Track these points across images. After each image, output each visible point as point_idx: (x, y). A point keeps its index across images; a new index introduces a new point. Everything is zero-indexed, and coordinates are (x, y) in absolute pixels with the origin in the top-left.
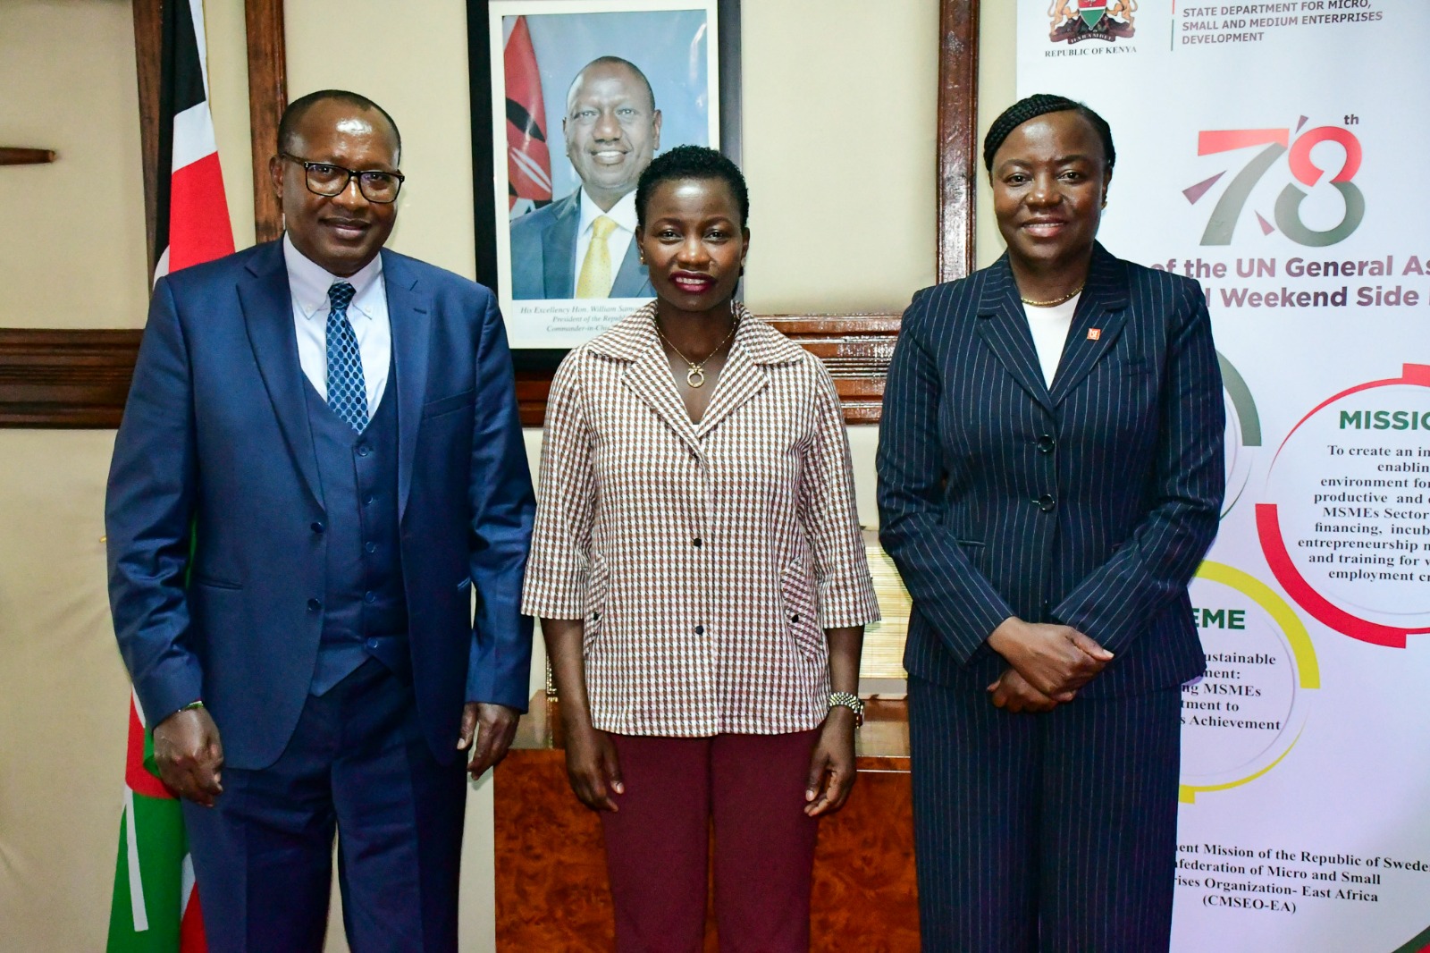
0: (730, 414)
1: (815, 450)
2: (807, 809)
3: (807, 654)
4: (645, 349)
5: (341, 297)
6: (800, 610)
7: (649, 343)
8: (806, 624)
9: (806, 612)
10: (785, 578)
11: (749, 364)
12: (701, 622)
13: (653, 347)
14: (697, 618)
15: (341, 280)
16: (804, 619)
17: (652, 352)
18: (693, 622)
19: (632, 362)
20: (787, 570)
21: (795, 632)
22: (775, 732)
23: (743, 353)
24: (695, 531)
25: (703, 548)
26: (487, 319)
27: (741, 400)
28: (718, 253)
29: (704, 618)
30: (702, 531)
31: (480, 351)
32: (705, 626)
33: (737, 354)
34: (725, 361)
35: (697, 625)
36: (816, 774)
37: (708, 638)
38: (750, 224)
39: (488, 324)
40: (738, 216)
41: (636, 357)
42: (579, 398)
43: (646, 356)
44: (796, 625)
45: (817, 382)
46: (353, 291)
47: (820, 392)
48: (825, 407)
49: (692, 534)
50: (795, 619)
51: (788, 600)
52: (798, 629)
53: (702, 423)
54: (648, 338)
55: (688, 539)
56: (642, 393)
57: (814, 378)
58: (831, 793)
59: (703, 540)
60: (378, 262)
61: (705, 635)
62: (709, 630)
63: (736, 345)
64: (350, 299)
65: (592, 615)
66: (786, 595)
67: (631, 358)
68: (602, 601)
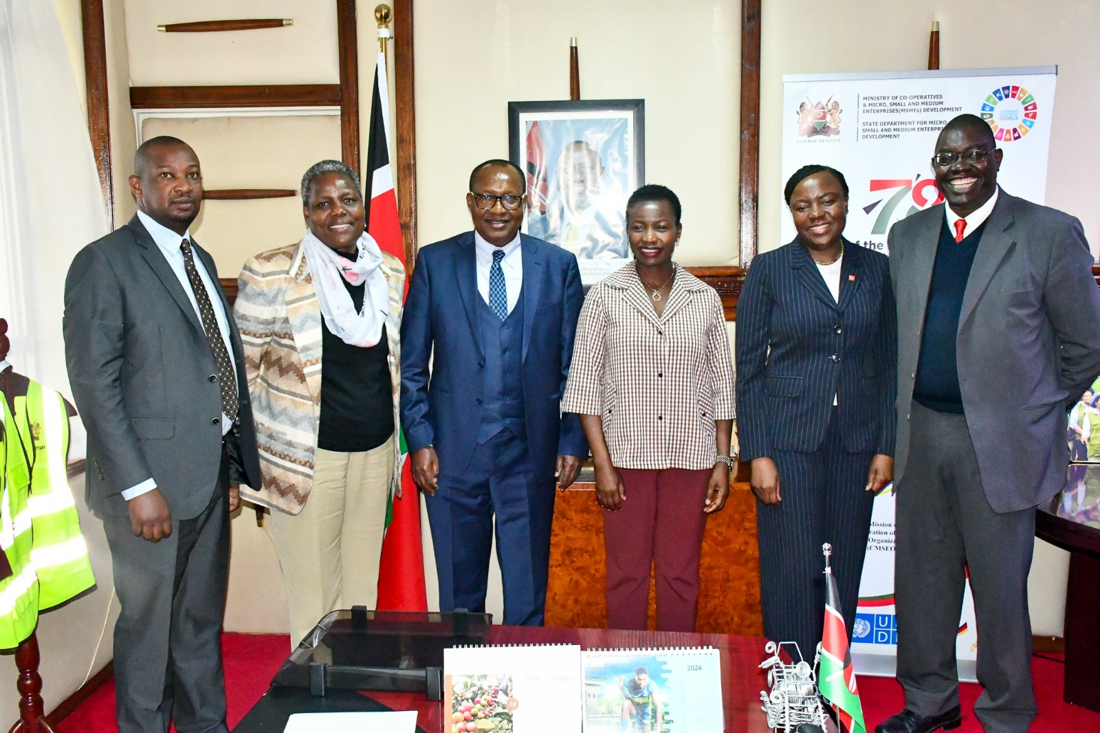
0: (675, 314)
1: (714, 333)
2: (705, 510)
3: (708, 432)
4: (633, 283)
5: (498, 256)
6: (706, 411)
7: (635, 280)
8: (708, 418)
9: (709, 412)
10: (701, 394)
11: (683, 290)
12: (661, 414)
13: (636, 282)
14: (659, 412)
15: (498, 248)
16: (708, 415)
17: (636, 284)
18: (658, 414)
19: (626, 289)
20: (701, 390)
21: (703, 421)
22: (695, 469)
23: (680, 285)
24: (660, 370)
25: (663, 378)
26: (571, 268)
27: (680, 308)
28: (664, 236)
29: (663, 412)
30: (663, 370)
31: (567, 284)
32: (663, 416)
33: (677, 285)
34: (671, 289)
35: (659, 415)
36: (710, 491)
37: (665, 422)
38: (682, 221)
39: (571, 270)
40: (674, 218)
41: (629, 287)
42: (601, 306)
43: (633, 286)
44: (704, 417)
45: (715, 300)
46: (504, 254)
47: (716, 304)
48: (718, 312)
49: (658, 372)
50: (704, 415)
51: (701, 405)
52: (705, 420)
53: (662, 318)
54: (634, 278)
55: (656, 374)
56: (633, 304)
57: (713, 298)
58: (718, 501)
59: (663, 374)
60: (518, 239)
61: (663, 420)
62: (665, 418)
63: (676, 281)
64: (502, 257)
65: (608, 411)
66: (700, 403)
67: (626, 287)
68: (614, 404)
